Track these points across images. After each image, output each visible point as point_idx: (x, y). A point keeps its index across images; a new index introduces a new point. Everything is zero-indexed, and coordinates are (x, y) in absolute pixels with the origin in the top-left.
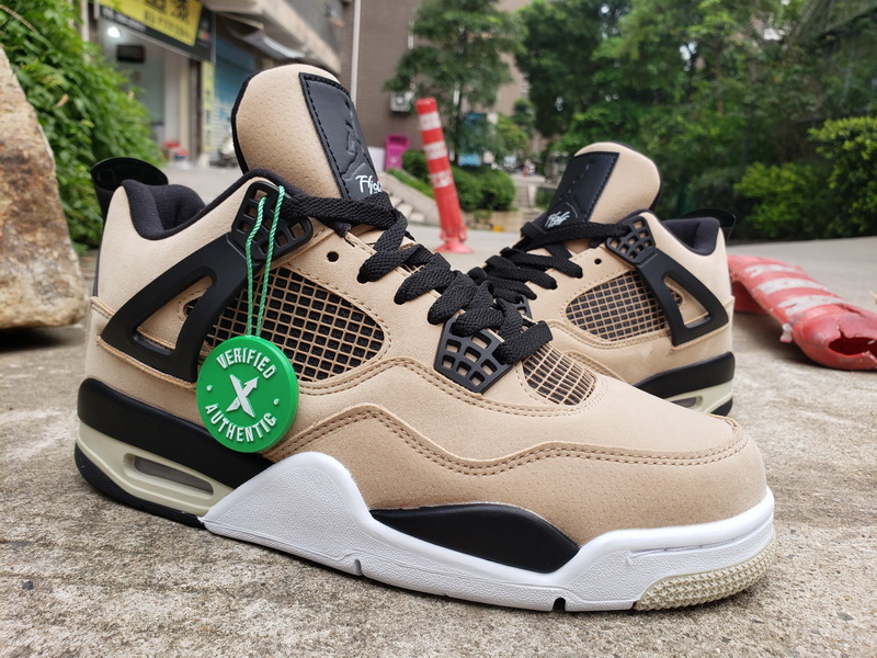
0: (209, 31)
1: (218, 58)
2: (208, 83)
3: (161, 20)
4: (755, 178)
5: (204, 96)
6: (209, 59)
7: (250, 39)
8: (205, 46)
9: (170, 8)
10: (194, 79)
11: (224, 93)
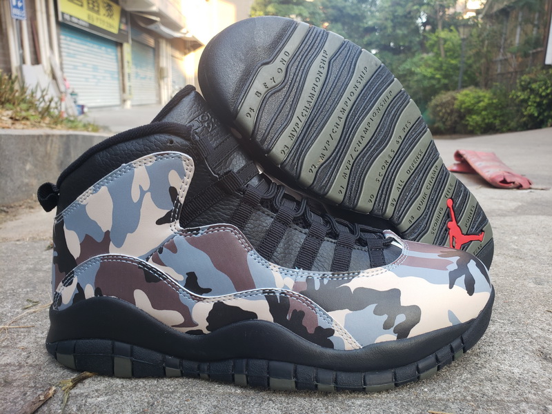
0: (126, 24)
1: (133, 40)
2: (128, 57)
3: (97, 19)
4: (465, 96)
5: (126, 64)
6: (127, 42)
7: (152, 27)
8: (125, 33)
9: (103, 11)
10: (119, 54)
11: (137, 62)
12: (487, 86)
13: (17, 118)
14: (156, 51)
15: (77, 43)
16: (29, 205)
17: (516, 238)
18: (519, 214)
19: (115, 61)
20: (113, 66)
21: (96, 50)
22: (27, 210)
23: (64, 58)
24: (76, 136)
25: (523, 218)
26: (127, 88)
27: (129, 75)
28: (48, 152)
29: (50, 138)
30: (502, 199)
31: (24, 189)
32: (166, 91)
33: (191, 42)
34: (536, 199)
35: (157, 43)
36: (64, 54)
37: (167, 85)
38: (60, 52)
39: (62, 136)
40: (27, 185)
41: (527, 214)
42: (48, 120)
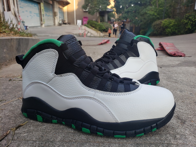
1: (44, 1)
2: (42, 8)
4: (165, 22)
5: (42, 11)
6: (42, 2)
10: (39, 7)
11: (46, 10)
12: (173, 18)
13: (1, 32)
14: (53, 6)
15: (24, 3)
16: (6, 64)
17: (176, 75)
18: (179, 66)
19: (38, 9)
20: (37, 11)
21: (30, 5)
22: (5, 66)
23: (19, 8)
24: (22, 39)
25: (180, 67)
26: (43, 20)
27: (43, 15)
28: (12, 45)
29: (13, 40)
30: (174, 61)
31: (4, 58)
32: (57, 21)
33: (66, 2)
34: (186, 60)
35: (53, 3)
36: (19, 7)
37: (57, 18)
38: (17, 6)
39: (17, 39)
40: (5, 57)
41: (182, 66)
42: (13, 32)
